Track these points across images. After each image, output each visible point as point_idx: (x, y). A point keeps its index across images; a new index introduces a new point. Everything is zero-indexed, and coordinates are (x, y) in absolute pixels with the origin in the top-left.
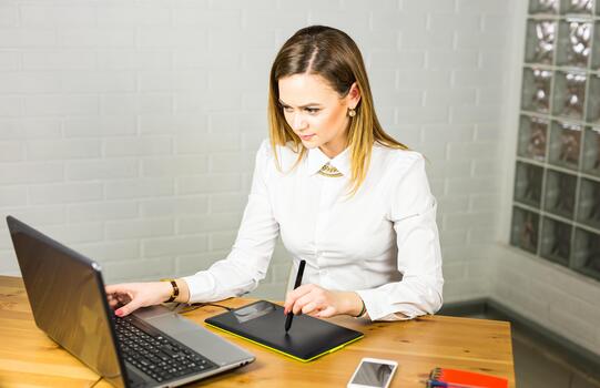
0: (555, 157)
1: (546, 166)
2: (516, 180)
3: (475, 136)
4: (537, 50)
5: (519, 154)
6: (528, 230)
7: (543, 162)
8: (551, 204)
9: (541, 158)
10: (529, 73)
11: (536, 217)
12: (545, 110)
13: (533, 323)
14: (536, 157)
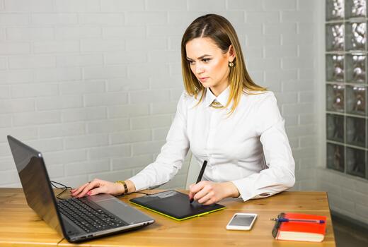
0: (350, 109)
1: (345, 114)
2: (327, 127)
3: (299, 99)
4: (334, 43)
5: (327, 109)
6: (337, 157)
7: (343, 112)
8: (350, 139)
9: (342, 110)
10: (329, 58)
11: (341, 148)
12: (342, 80)
13: (346, 216)
14: (338, 110)
